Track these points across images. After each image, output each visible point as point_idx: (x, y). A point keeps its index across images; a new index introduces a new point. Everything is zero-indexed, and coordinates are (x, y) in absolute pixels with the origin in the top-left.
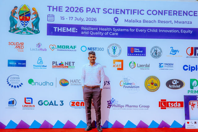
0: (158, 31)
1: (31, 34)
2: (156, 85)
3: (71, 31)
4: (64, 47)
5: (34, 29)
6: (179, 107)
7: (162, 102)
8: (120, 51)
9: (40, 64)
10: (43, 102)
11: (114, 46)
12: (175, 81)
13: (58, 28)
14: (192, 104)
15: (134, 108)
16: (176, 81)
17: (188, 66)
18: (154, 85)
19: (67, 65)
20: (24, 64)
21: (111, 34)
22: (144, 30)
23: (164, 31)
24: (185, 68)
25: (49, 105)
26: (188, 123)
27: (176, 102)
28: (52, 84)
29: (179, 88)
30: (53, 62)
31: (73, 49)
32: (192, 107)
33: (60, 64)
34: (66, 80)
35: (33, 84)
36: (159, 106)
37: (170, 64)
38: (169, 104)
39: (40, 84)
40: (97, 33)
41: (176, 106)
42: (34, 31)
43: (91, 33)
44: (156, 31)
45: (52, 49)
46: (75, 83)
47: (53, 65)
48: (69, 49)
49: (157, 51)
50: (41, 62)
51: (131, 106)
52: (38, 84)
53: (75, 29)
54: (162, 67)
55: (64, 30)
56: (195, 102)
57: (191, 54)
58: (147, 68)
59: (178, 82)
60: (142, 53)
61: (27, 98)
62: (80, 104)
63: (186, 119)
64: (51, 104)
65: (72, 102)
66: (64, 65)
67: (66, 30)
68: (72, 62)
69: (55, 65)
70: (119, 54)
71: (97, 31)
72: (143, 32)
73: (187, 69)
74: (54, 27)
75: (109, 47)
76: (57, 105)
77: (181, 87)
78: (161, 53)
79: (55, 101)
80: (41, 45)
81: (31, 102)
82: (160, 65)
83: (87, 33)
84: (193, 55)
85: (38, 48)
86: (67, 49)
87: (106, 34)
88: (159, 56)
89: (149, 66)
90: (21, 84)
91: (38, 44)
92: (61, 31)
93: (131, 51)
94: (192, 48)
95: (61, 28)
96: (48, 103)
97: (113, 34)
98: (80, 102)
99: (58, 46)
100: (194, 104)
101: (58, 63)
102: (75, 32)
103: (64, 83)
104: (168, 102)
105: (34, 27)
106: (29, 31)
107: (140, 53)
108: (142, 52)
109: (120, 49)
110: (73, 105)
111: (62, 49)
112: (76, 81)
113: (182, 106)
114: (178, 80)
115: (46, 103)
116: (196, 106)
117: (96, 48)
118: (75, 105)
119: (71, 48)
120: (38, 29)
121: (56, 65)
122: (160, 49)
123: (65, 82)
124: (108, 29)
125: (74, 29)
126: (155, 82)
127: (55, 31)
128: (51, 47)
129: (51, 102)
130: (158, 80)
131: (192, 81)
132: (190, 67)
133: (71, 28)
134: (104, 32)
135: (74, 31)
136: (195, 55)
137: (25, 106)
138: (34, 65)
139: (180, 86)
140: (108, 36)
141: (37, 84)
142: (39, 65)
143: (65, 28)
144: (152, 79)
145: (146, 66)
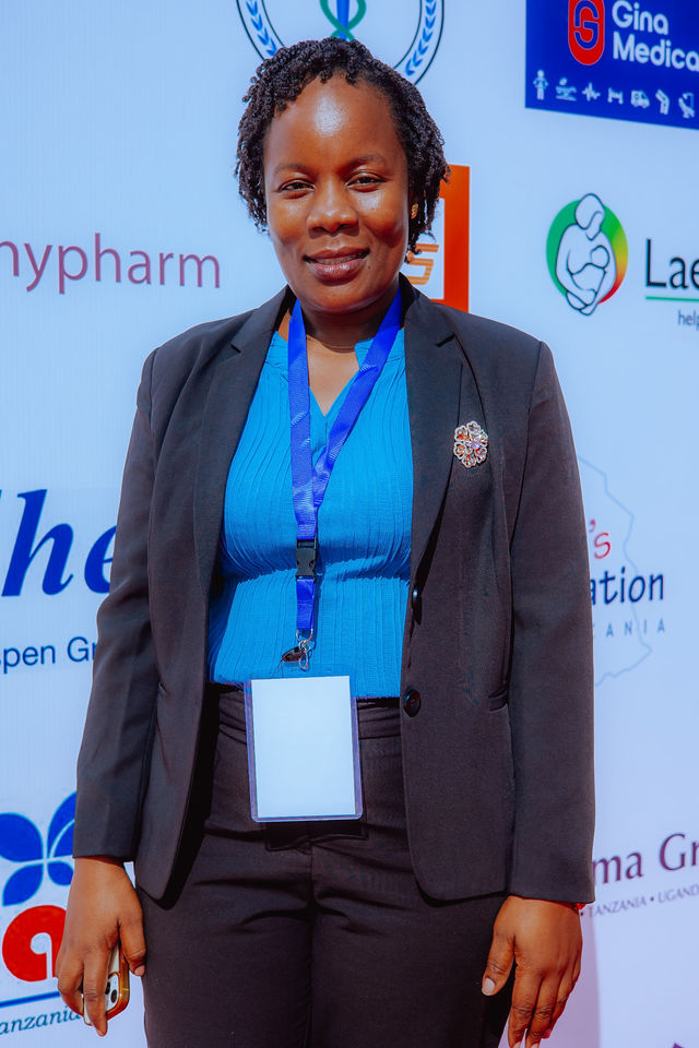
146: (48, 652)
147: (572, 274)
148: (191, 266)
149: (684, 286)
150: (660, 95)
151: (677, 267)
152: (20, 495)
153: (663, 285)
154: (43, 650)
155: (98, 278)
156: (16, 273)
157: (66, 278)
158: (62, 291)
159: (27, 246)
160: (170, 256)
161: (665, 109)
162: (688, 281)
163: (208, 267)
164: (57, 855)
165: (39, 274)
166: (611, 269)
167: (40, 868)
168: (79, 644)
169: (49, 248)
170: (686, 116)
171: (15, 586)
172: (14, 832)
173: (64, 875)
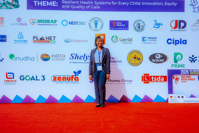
0: (141, 4)
1: (11, 8)
2: (139, 59)
3: (51, 5)
4: (44, 21)
5: (14, 3)
6: (163, 81)
7: (145, 77)
8: (102, 25)
9: (21, 39)
10: (24, 77)
11: (96, 20)
12: (158, 55)
13: (38, 2)
14: (176, 79)
15: (116, 82)
16: (160, 55)
17: (172, 40)
18: (137, 59)
19: (48, 40)
20: (4, 39)
21: (92, 7)
22: (126, 3)
23: (147, 4)
24: (169, 41)
25: (31, 80)
26: (171, 97)
27: (160, 77)
28: (33, 59)
29: (162, 62)
30: (34, 37)
31: (54, 24)
32: (176, 81)
33: (41, 39)
34: (47, 55)
35: (14, 59)
36: (142, 81)
37: (153, 38)
38: (152, 78)
39: (21, 59)
40: (78, 7)
41: (160, 80)
42: (14, 5)
43: (72, 6)
44: (139, 4)
45: (32, 23)
46: (56, 57)
47: (34, 40)
48: (49, 24)
49: (140, 24)
50: (21, 36)
51: (113, 81)
52: (20, 59)
53: (56, 3)
54: (145, 41)
55: (44, 4)
56: (179, 76)
57: (176, 27)
58: (129, 42)
59: (161, 56)
60: (124, 27)
61: (9, 73)
62: (62, 79)
63: (169, 94)
64: (33, 79)
65: (54, 77)
66: (45, 40)
67: (46, 4)
68: (53, 37)
69: (35, 39)
70: (101, 28)
71: (78, 5)
72: (125, 5)
73: (171, 43)
74: (34, 1)
75: (90, 21)
76: (39, 80)
77: (165, 61)
78: (144, 26)
79: (37, 76)
80: (21, 19)
81: (12, 77)
82: (143, 39)
83: (68, 7)
84: (177, 29)
85: (18, 23)
86: (48, 23)
87: (87, 7)
88: (142, 29)
89: (131, 40)
90: (2, 60)
91: (18, 18)
92: (41, 5)
93: (114, 25)
94: (176, 21)
95: (41, 2)
96: (30, 78)
97: (95, 7)
98: (62, 77)
99: (38, 20)
100: (178, 78)
101: (39, 38)
102: (56, 5)
103: (45, 58)
104: (151, 77)
105: (14, 1)
106: (8, 5)
107: (122, 27)
108: (124, 25)
109: (102, 23)
110: (55, 80)
111: (42, 23)
112: (57, 56)
113: (165, 80)
114: (161, 54)
115: (28, 78)
116: (180, 80)
117: (77, 22)
118: (56, 80)
119: (52, 23)
120: (18, 3)
121: (37, 39)
122: (143, 22)
123: (47, 57)
124: (90, 2)
125: (54, 3)
126: (138, 56)
127: (35, 5)
128: (32, 21)
129: (33, 77)
130: (140, 54)
131: (176, 55)
132: (174, 41)
133: (51, 2)
134: (86, 5)
135: (54, 4)
136: (180, 28)
137: (7, 81)
138: (14, 40)
139: (163, 60)
140: (90, 10)
141: (18, 59)
142: (19, 40)
143: (46, 2)
144: (135, 53)
145: (128, 40)
147: (113, 40)
155: (80, 42)
160: (85, 40)
161: (121, 29)
166: (117, 40)
167: (76, 74)
169: (78, 40)
171: (75, 59)
172: (75, 72)
173: (78, 75)
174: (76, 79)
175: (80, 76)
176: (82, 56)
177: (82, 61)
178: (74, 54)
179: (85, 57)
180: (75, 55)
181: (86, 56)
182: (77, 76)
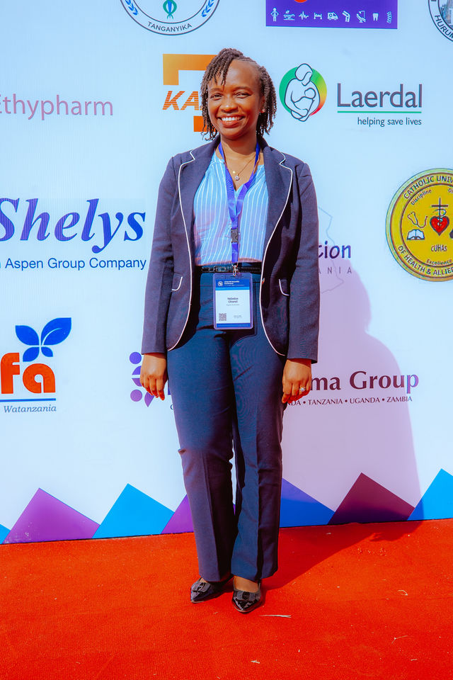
18: (452, 235)
70: (207, 10)
89: (416, 100)
144: (440, 194)
145: (397, 99)
146: (40, 263)
147: (294, 102)
148: (99, 106)
149: (361, 105)
150: (345, 13)
151: (357, 96)
152: (27, 201)
153: (349, 105)
154: (38, 262)
155: (58, 113)
156: (24, 113)
157: (45, 114)
158: (43, 119)
159: (28, 102)
160: (90, 103)
161: (348, 20)
162: (363, 103)
163: (107, 107)
164: (45, 344)
165: (33, 112)
166: (317, 99)
167: (38, 348)
168: (53, 261)
169: (37, 102)
170: (361, 22)
171: (25, 236)
172: (25, 333)
173: (48, 353)
174: (39, 379)
175: (61, 359)
176: (76, 217)
177: (77, 249)
178: (15, 203)
179: (98, 224)
180: (24, 207)
181: (105, 217)
182: (41, 359)
